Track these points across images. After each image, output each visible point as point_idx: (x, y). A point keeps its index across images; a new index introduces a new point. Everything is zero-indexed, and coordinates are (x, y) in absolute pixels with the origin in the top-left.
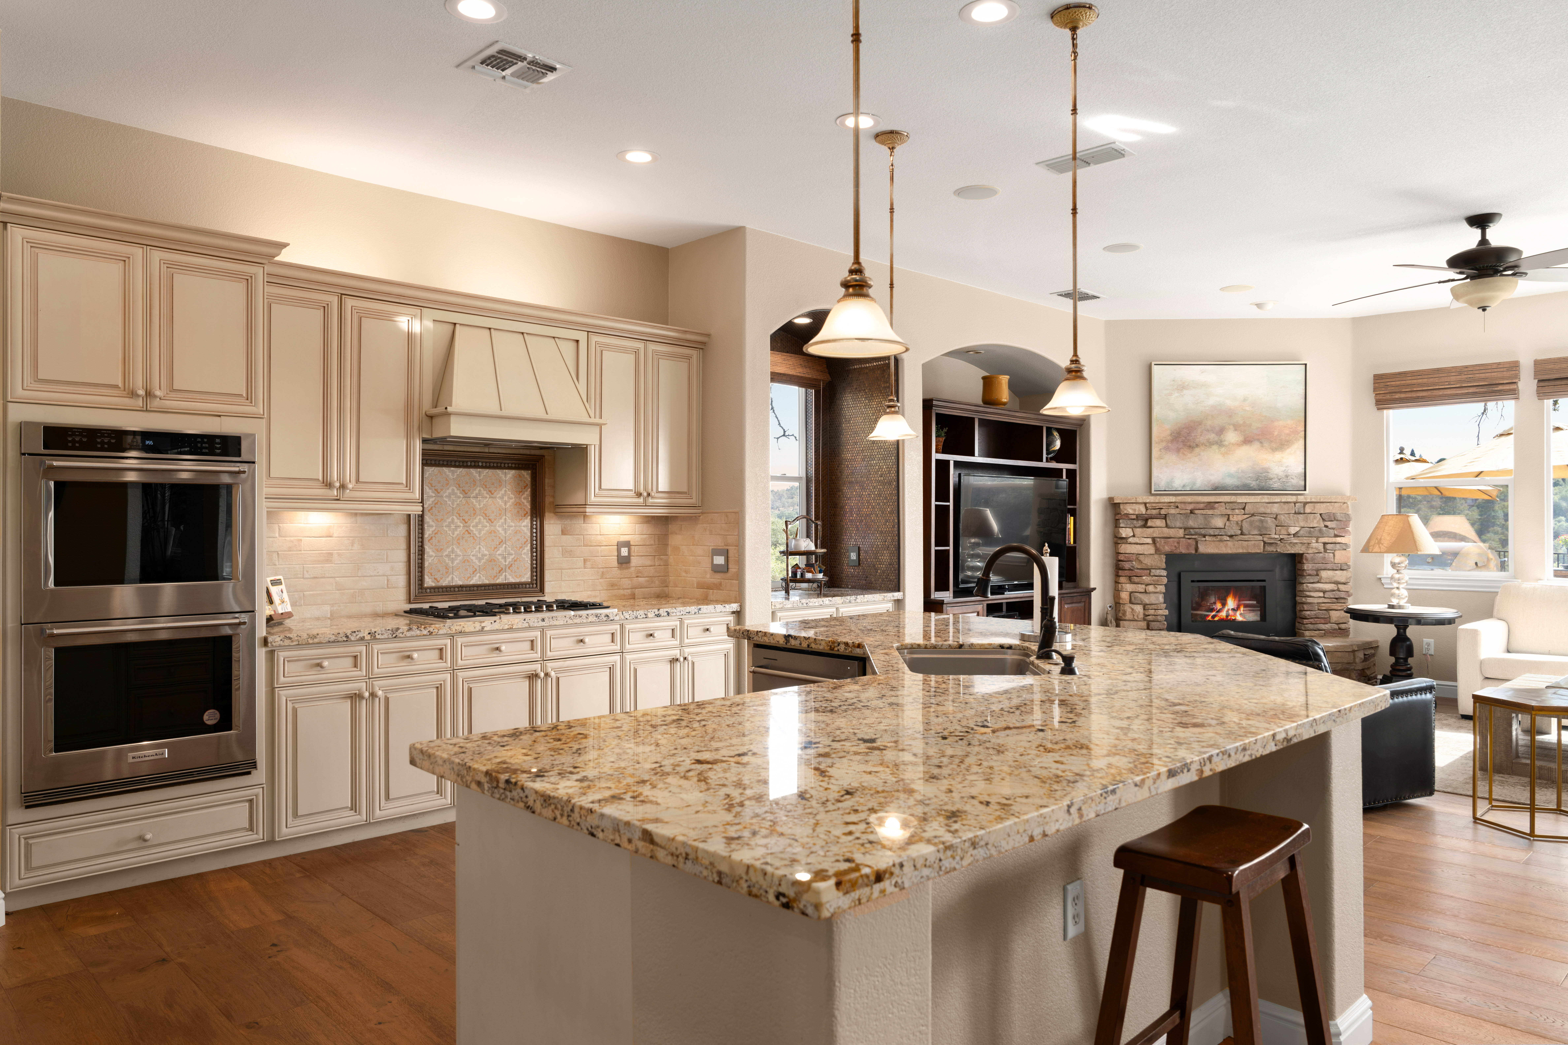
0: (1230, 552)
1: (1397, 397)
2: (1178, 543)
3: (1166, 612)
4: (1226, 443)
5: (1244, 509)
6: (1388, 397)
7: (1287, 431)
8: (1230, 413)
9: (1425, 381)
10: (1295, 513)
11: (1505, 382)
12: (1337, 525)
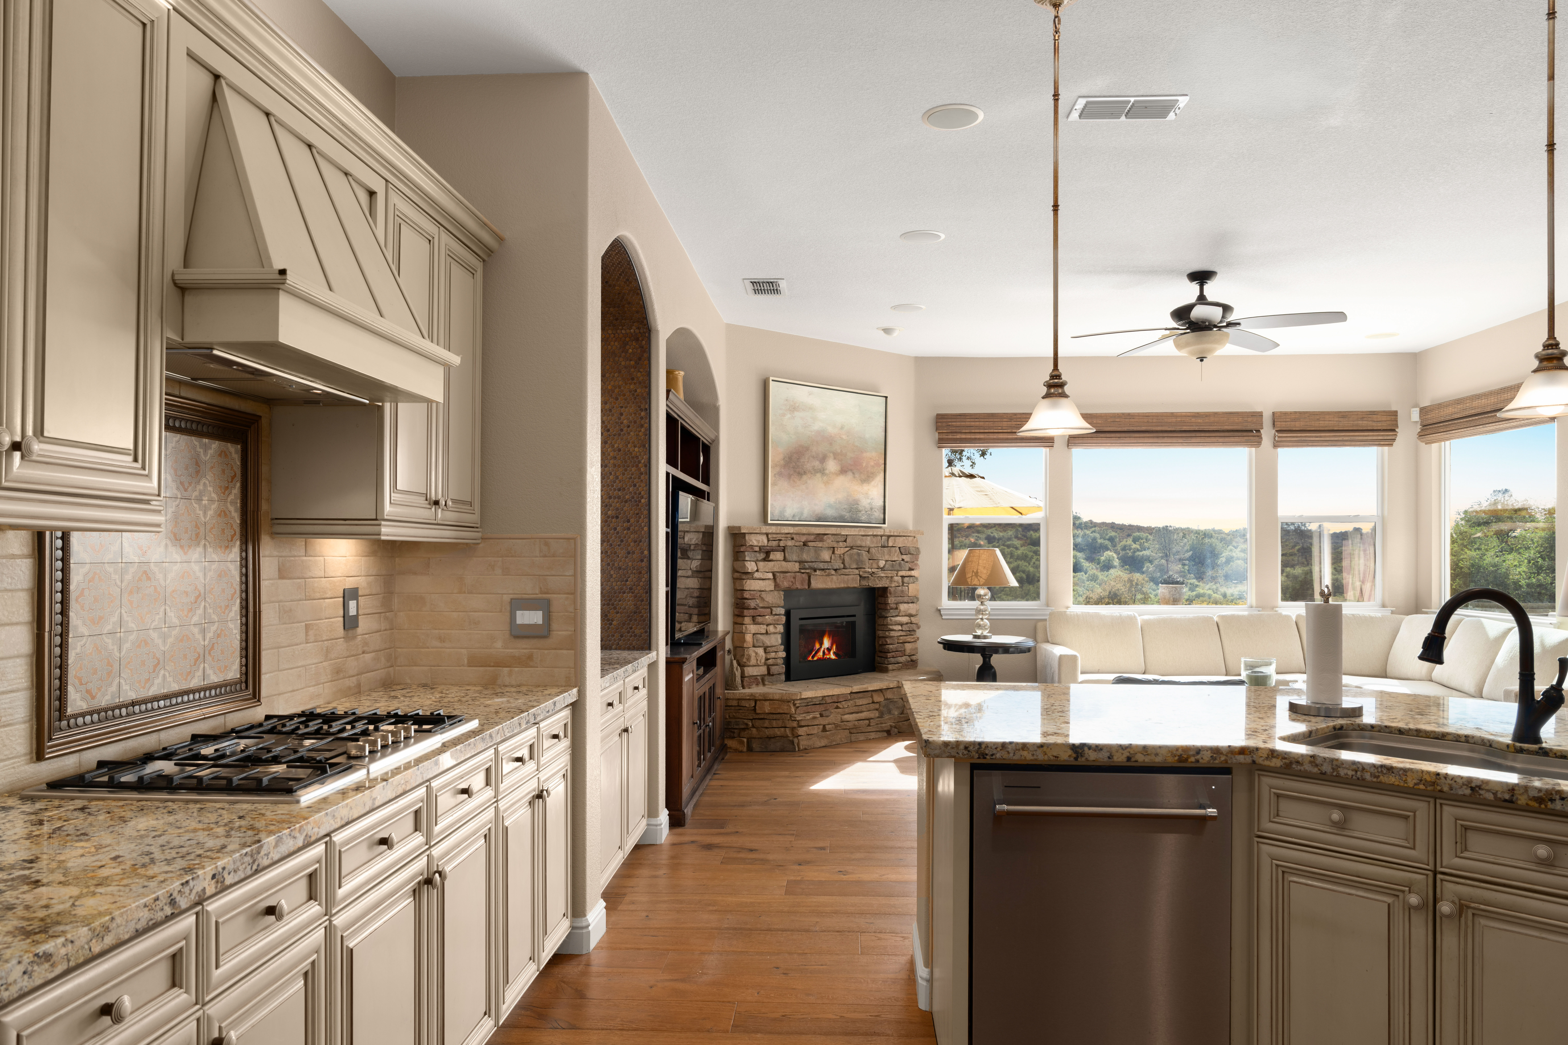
0: (834, 586)
1: (958, 437)
2: (794, 578)
3: (784, 654)
4: (827, 472)
5: (845, 541)
6: (950, 436)
7: (872, 464)
8: (830, 440)
9: (982, 423)
10: (882, 547)
12: (911, 559)
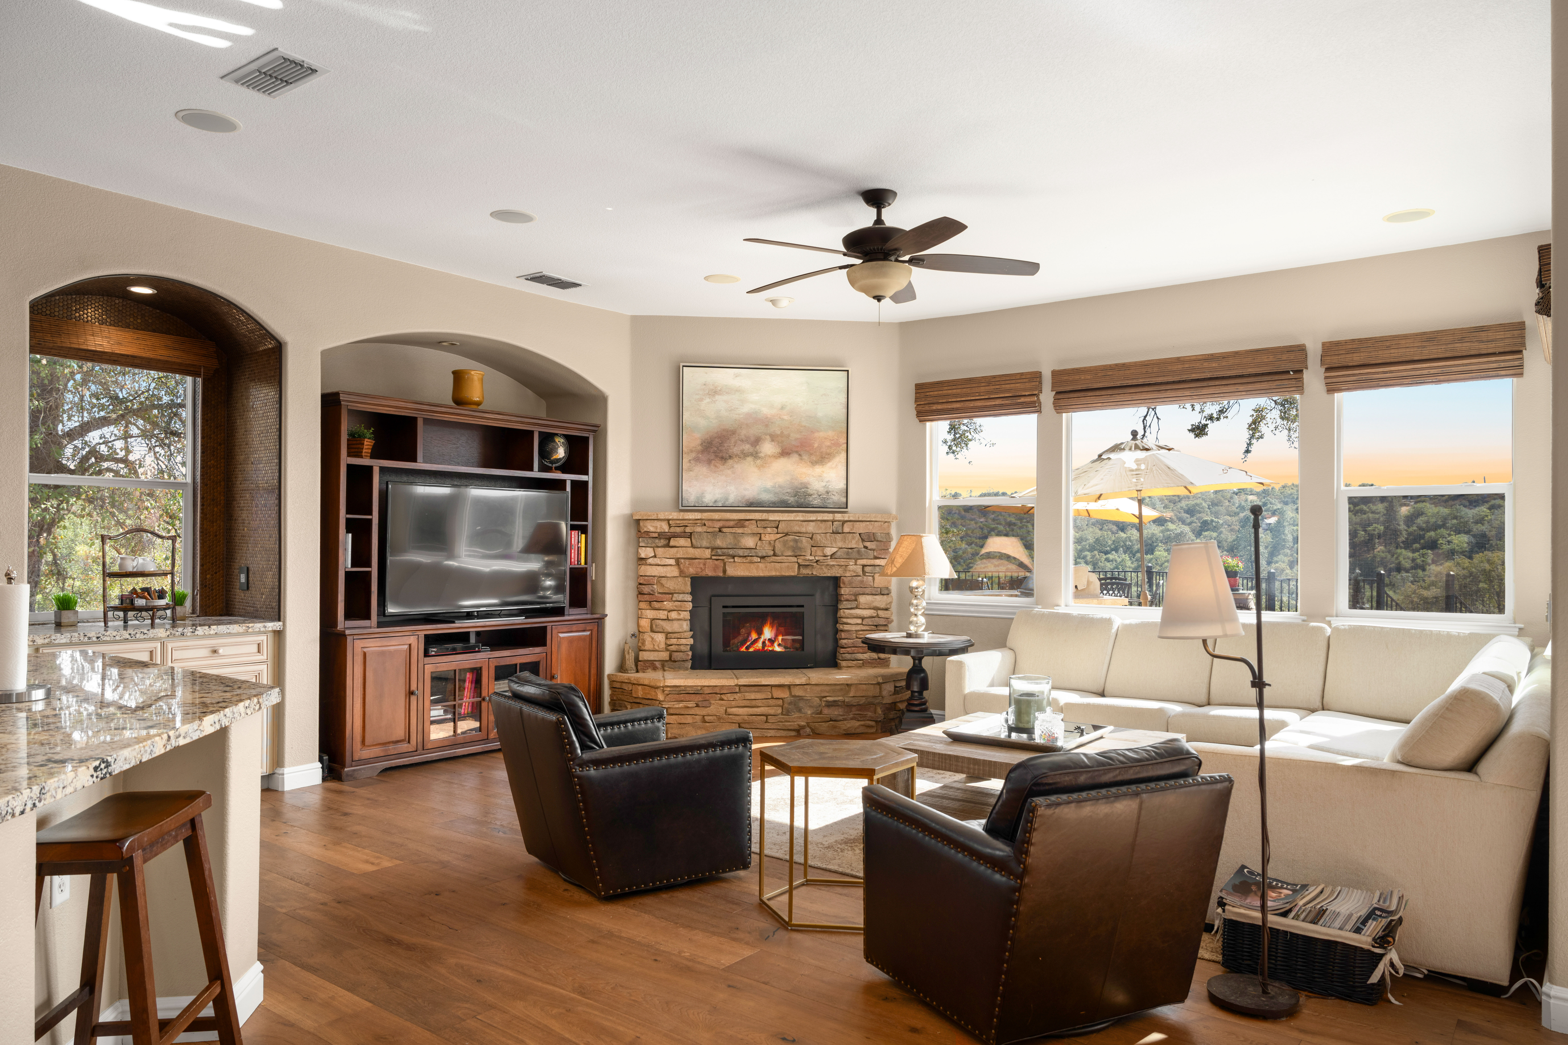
0: (761, 574)
1: (934, 408)
2: (705, 564)
3: (691, 641)
4: (762, 455)
5: (777, 528)
6: (927, 408)
7: (828, 444)
8: (766, 422)
9: (959, 391)
10: (833, 533)
11: (1027, 393)
12: (877, 546)
